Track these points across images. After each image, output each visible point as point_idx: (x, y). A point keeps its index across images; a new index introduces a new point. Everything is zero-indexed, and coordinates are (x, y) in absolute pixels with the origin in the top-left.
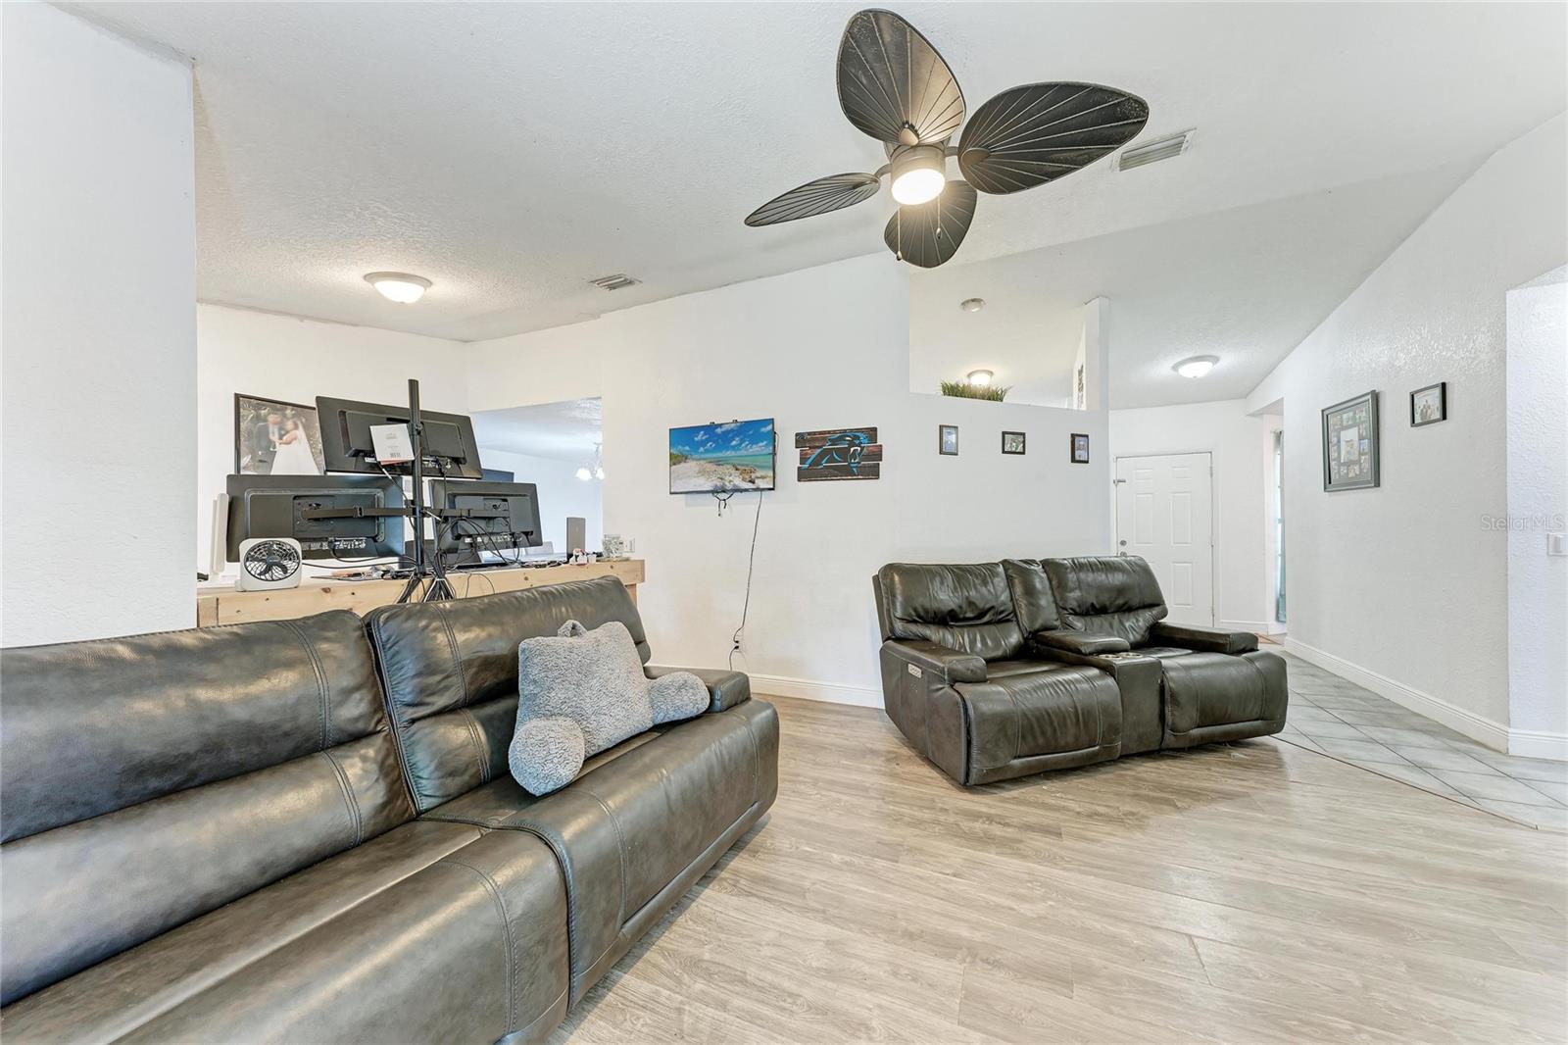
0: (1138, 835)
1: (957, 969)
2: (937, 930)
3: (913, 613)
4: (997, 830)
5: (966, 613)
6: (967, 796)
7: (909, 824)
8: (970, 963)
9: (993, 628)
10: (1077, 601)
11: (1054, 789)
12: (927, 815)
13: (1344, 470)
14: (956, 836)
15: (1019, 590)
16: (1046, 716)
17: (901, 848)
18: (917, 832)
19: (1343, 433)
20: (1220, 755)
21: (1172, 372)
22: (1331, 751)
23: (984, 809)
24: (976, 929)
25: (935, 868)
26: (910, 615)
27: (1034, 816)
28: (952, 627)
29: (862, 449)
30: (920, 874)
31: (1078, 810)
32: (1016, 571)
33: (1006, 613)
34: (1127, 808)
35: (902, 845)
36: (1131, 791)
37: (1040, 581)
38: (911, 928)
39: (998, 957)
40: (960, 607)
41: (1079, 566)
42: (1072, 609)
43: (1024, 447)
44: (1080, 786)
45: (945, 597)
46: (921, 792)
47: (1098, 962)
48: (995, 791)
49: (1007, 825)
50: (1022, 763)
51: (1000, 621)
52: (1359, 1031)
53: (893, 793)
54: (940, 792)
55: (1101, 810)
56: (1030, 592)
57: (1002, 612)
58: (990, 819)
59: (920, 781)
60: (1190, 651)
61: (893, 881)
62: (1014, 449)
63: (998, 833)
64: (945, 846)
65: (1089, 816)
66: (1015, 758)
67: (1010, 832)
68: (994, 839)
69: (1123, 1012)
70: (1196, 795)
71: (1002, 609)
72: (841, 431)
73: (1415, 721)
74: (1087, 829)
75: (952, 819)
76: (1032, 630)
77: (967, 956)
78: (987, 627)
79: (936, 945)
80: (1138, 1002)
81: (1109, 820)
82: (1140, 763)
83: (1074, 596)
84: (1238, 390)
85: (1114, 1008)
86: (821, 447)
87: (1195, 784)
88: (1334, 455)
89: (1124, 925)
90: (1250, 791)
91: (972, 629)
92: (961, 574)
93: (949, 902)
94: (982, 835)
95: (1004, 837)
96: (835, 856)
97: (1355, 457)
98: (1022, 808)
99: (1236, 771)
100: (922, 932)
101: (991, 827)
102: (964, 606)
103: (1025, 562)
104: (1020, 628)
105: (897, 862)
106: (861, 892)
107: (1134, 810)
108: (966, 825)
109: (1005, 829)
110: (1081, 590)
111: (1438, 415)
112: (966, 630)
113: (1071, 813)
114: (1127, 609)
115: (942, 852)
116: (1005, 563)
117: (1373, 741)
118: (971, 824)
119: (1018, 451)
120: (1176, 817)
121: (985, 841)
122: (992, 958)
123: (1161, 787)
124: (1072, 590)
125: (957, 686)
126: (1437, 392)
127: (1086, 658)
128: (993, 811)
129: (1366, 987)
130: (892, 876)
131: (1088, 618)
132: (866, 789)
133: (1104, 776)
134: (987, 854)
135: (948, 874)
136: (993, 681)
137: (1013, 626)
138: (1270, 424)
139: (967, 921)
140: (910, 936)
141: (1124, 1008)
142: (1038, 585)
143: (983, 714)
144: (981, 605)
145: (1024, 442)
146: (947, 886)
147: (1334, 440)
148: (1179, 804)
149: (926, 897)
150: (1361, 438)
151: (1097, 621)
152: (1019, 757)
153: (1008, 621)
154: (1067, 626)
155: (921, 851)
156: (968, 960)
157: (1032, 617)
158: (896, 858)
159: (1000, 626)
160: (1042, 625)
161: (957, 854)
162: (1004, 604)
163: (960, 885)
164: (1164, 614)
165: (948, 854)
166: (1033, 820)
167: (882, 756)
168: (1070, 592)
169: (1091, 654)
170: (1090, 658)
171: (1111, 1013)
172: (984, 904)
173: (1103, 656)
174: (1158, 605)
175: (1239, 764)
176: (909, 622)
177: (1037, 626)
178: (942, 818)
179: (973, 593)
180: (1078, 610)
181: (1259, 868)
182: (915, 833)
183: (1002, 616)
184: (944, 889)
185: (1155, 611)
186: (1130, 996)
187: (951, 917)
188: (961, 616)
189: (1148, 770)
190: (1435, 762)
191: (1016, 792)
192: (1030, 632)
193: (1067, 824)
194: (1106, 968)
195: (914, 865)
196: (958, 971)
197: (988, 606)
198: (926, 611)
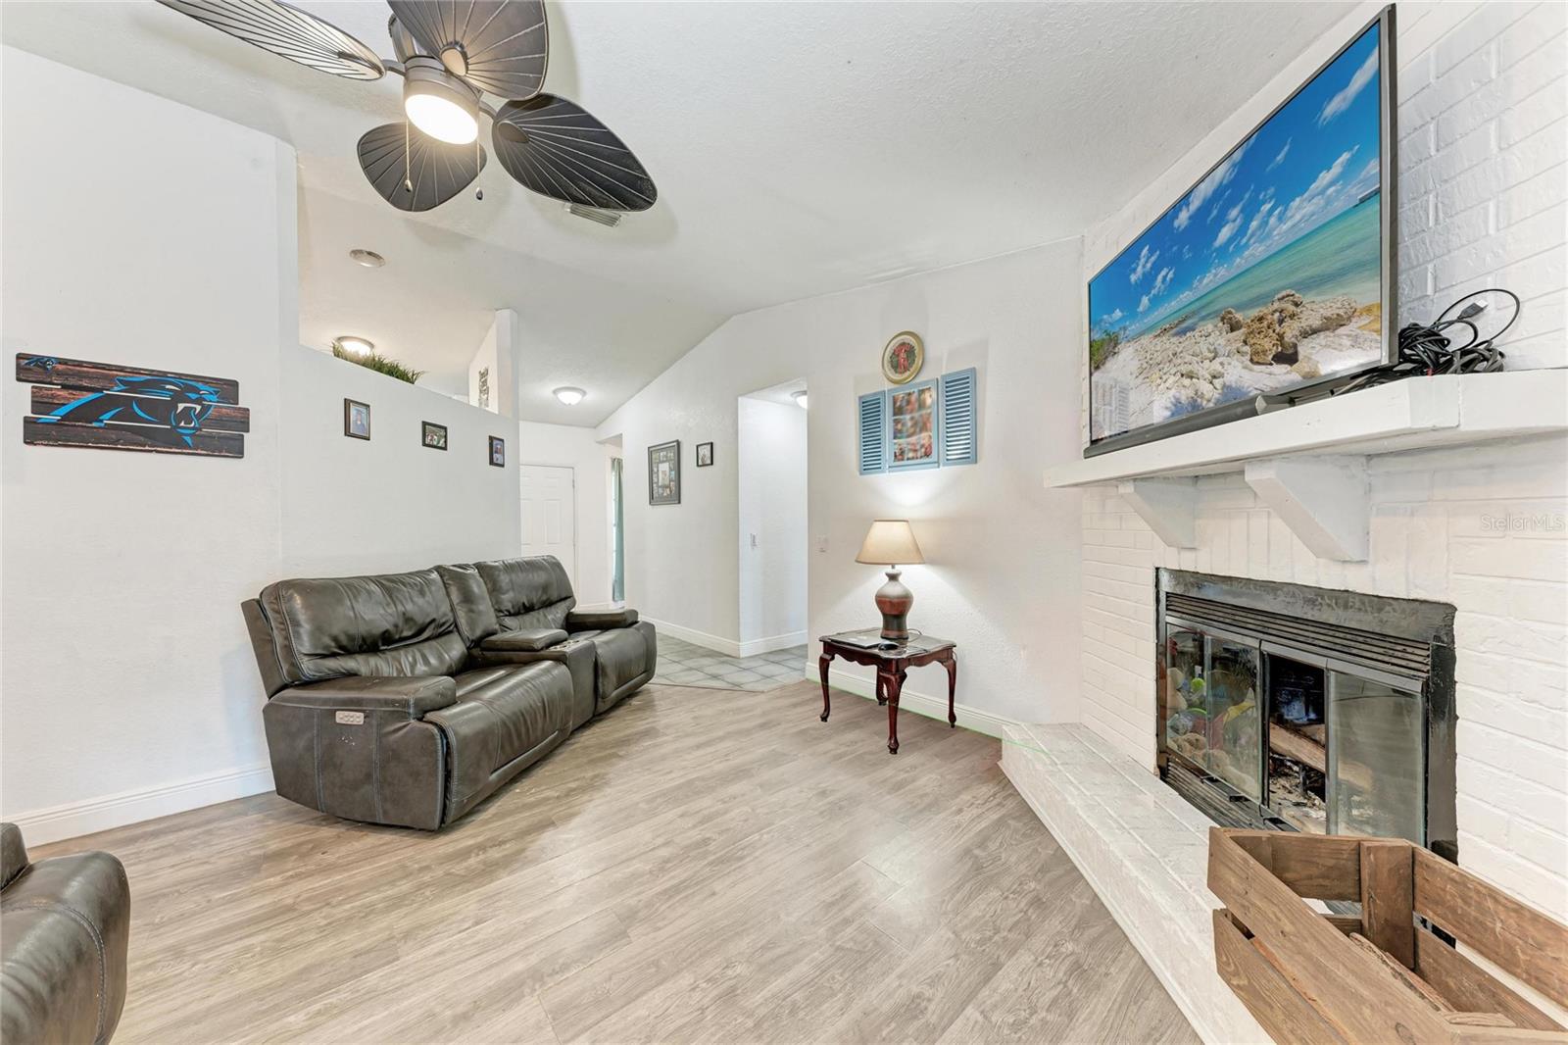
0: (608, 790)
1: (532, 1003)
2: (490, 988)
3: (333, 644)
4: (495, 854)
5: (402, 632)
6: (443, 839)
7: (388, 910)
8: (541, 987)
9: (433, 643)
10: (511, 602)
11: (527, 788)
12: (405, 886)
13: (661, 490)
14: (455, 886)
15: (455, 597)
16: (521, 718)
17: (392, 942)
18: (404, 910)
19: (660, 465)
20: (625, 707)
21: (552, 395)
22: (678, 682)
23: (471, 842)
24: (527, 955)
25: (451, 932)
26: (326, 647)
27: (523, 820)
28: (383, 651)
29: (205, 409)
30: (436, 951)
31: (556, 795)
32: (451, 577)
33: (448, 624)
34: (590, 774)
35: (393, 938)
36: (585, 760)
37: (478, 587)
38: (460, 1009)
39: (561, 961)
40: (396, 626)
41: (509, 568)
42: (507, 610)
43: (446, 442)
44: (547, 774)
45: (376, 616)
46: (381, 867)
47: (633, 902)
48: (473, 818)
49: (501, 843)
50: (498, 775)
51: (441, 635)
52: (762, 835)
53: (340, 889)
54: (410, 852)
55: (573, 785)
56: (468, 598)
57: (444, 624)
58: (482, 848)
59: (369, 856)
60: (599, 631)
61: (406, 982)
62: (435, 443)
63: (497, 856)
64: (447, 904)
65: (567, 795)
66: (492, 773)
67: (509, 848)
68: (497, 864)
69: (666, 922)
70: (625, 742)
71: (444, 620)
72: (151, 372)
73: (700, 651)
74: (569, 808)
75: (439, 872)
76: (474, 638)
77: (534, 985)
78: (426, 644)
79: (498, 1001)
80: (669, 907)
81: (582, 790)
82: (580, 735)
83: (508, 599)
84: (593, 421)
85: (660, 924)
86: (100, 390)
87: (622, 734)
88: (655, 480)
89: (634, 861)
90: (654, 725)
91: (410, 649)
92: (390, 585)
93: (487, 951)
94: (483, 867)
95: (506, 856)
96: (292, 1019)
97: (667, 483)
98: (509, 820)
99: (639, 714)
100: (475, 1002)
101: (488, 855)
102: (400, 624)
103: (460, 566)
104: (462, 639)
105: (397, 959)
106: (366, 1027)
107: (596, 772)
108: (459, 869)
109: (503, 847)
110: (513, 589)
111: (709, 462)
112: (402, 652)
113: (551, 801)
114: (548, 604)
115: (447, 912)
116: (439, 569)
117: (691, 669)
118: (465, 864)
119: (440, 445)
120: (624, 764)
121: (489, 871)
122: (557, 966)
123: (602, 747)
124: (507, 591)
125: (430, 716)
126: (709, 447)
127: (538, 653)
128: (480, 839)
129: (753, 810)
130: (398, 979)
131: (519, 617)
132: (290, 909)
133: (561, 757)
134: (498, 882)
135: (469, 928)
136: (464, 699)
137: (455, 637)
138: (612, 451)
139: (516, 954)
140: (465, 1017)
141: (664, 919)
142: (476, 589)
143: (465, 738)
144: (421, 620)
145: (446, 437)
146: (475, 940)
147: (655, 470)
148: (621, 753)
149: (457, 967)
150: (671, 470)
151: (527, 618)
152: (496, 770)
153: (451, 632)
154: (504, 628)
155: (422, 927)
156: (537, 986)
157: (472, 624)
158: (394, 956)
159: (443, 639)
160: (484, 631)
161: (467, 902)
162: (445, 615)
163: (487, 930)
164: (574, 604)
165: (457, 909)
166: (523, 824)
167: (291, 855)
168: (504, 594)
169: (542, 649)
170: (542, 652)
171: (660, 929)
172: (522, 927)
173: (552, 649)
174: (570, 597)
175: (640, 709)
176: (323, 656)
177: (478, 633)
178: (427, 878)
179: (409, 607)
180: (512, 611)
181: (682, 773)
182: (402, 915)
183: (444, 628)
184: (474, 944)
185: (568, 602)
186: (664, 907)
187: (496, 964)
188: (397, 637)
189: (588, 737)
190: (720, 672)
191: (493, 808)
192: (472, 641)
193: (554, 811)
194: (640, 901)
195: (423, 947)
196: (535, 1004)
197: (428, 620)
198: (351, 638)
